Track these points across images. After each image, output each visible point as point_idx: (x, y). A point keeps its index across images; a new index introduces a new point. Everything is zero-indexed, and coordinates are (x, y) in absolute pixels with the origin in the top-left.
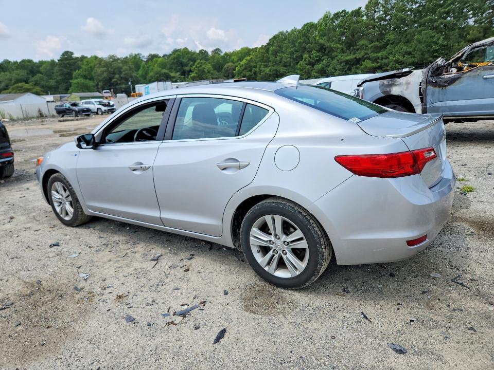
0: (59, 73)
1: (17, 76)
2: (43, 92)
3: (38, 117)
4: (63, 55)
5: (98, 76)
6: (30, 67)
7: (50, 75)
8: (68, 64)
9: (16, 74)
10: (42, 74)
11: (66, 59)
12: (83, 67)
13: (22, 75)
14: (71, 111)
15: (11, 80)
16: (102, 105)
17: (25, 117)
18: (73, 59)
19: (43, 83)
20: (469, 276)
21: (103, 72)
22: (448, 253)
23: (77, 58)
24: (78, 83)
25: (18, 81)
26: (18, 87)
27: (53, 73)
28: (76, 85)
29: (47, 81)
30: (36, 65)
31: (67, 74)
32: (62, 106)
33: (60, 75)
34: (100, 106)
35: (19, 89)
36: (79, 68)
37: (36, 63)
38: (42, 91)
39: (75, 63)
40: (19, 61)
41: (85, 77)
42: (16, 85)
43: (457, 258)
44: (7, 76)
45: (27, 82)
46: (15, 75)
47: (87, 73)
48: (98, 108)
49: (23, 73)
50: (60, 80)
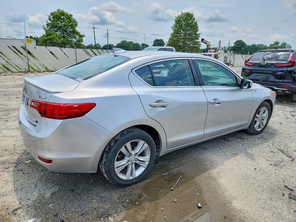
20: (11, 169)
22: (28, 180)
43: (21, 178)
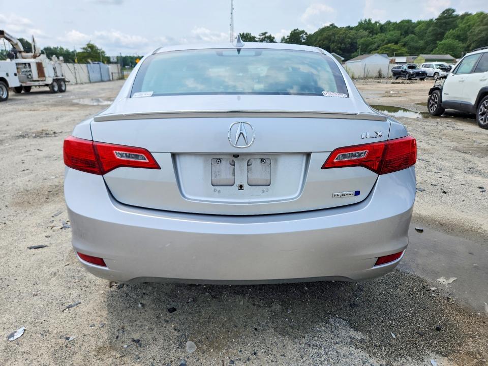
0: (431, 34)
1: (390, 37)
2: (409, 53)
3: (376, 78)
4: (444, 13)
5: (474, 35)
6: (406, 27)
7: (421, 36)
8: (445, 23)
9: (390, 35)
10: (415, 34)
11: (445, 18)
12: (460, 25)
13: (395, 36)
14: (405, 74)
15: (384, 41)
16: (441, 69)
17: (365, 76)
18: (453, 17)
19: (412, 44)
21: (481, 31)
23: (457, 16)
24: (445, 44)
25: (389, 42)
26: (386, 48)
27: (426, 33)
28: (442, 46)
29: (417, 42)
30: (413, 25)
31: (439, 34)
32: (400, 67)
33: (432, 35)
34: (438, 70)
35: (387, 49)
36: (455, 27)
37: (414, 23)
38: (406, 52)
39: (454, 21)
40: (398, 22)
41: (458, 37)
42: (385, 46)
44: (381, 36)
45: (396, 43)
46: (388, 35)
47: (462, 32)
48: (436, 73)
49: (397, 33)
50: (430, 40)
